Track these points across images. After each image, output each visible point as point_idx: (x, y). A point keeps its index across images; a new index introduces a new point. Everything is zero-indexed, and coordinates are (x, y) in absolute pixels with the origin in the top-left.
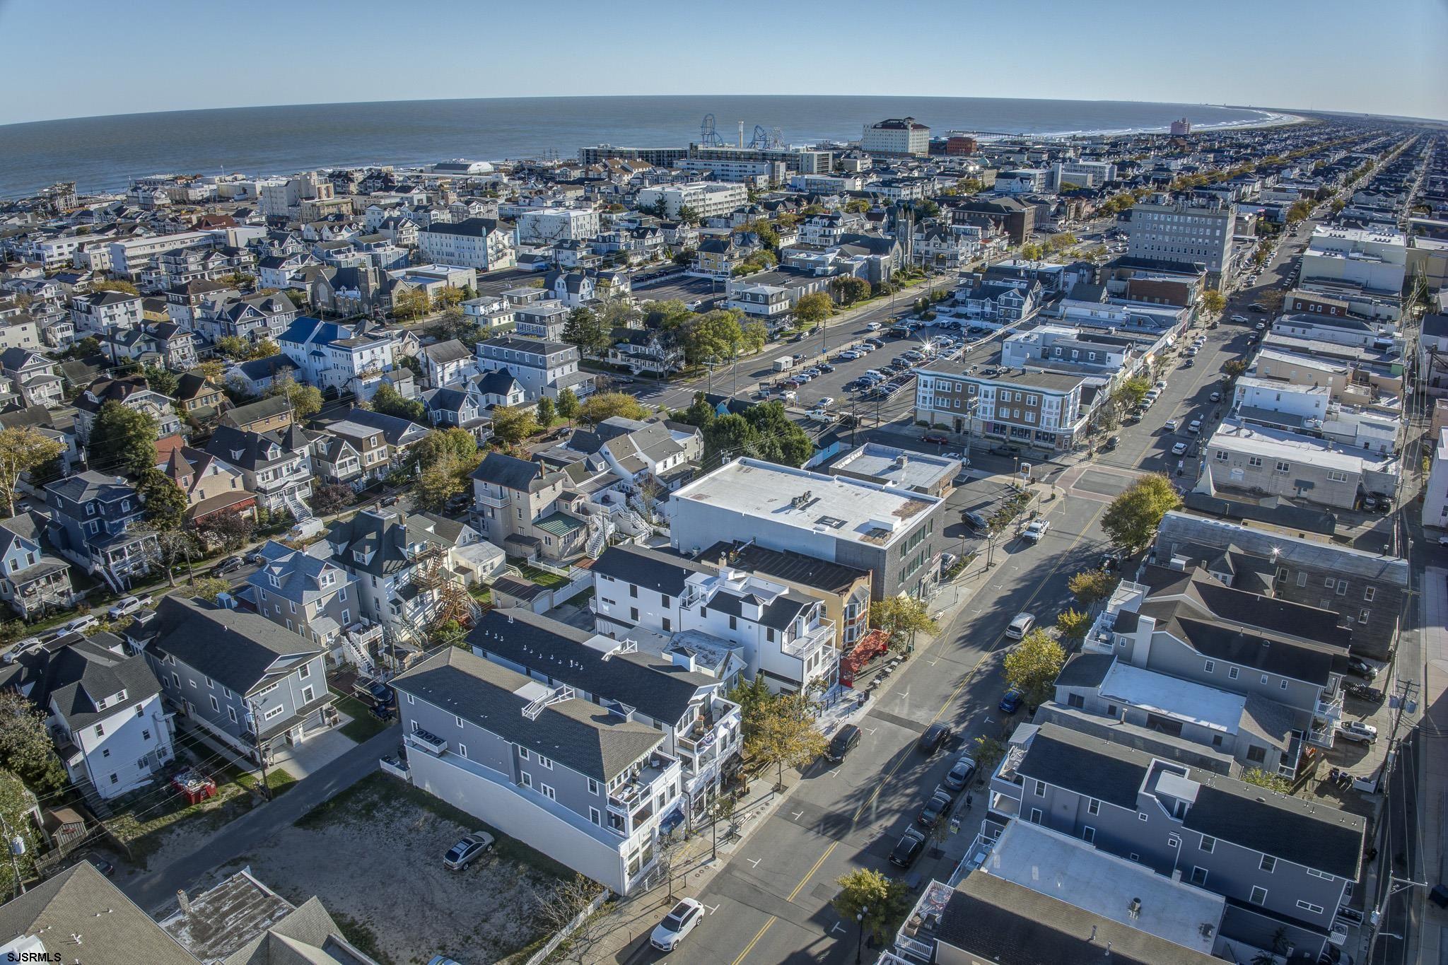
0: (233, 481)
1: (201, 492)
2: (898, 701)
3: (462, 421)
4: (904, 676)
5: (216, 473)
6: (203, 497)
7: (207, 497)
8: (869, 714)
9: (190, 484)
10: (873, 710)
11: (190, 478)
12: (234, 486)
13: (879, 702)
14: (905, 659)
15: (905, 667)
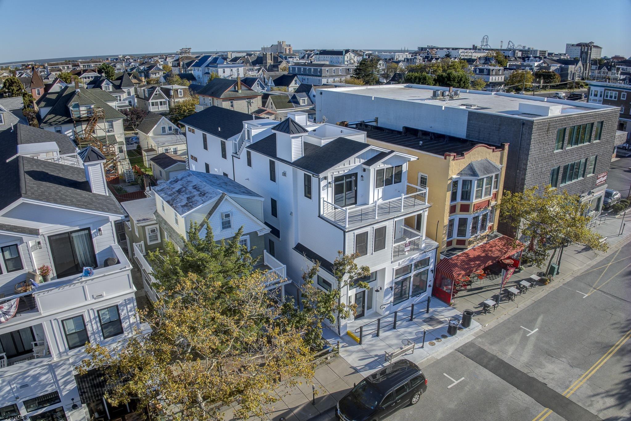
2: (517, 338)
4: (537, 304)
8: (462, 350)
10: (471, 344)
11: (42, 91)
13: (485, 335)
14: (542, 282)
15: (540, 292)
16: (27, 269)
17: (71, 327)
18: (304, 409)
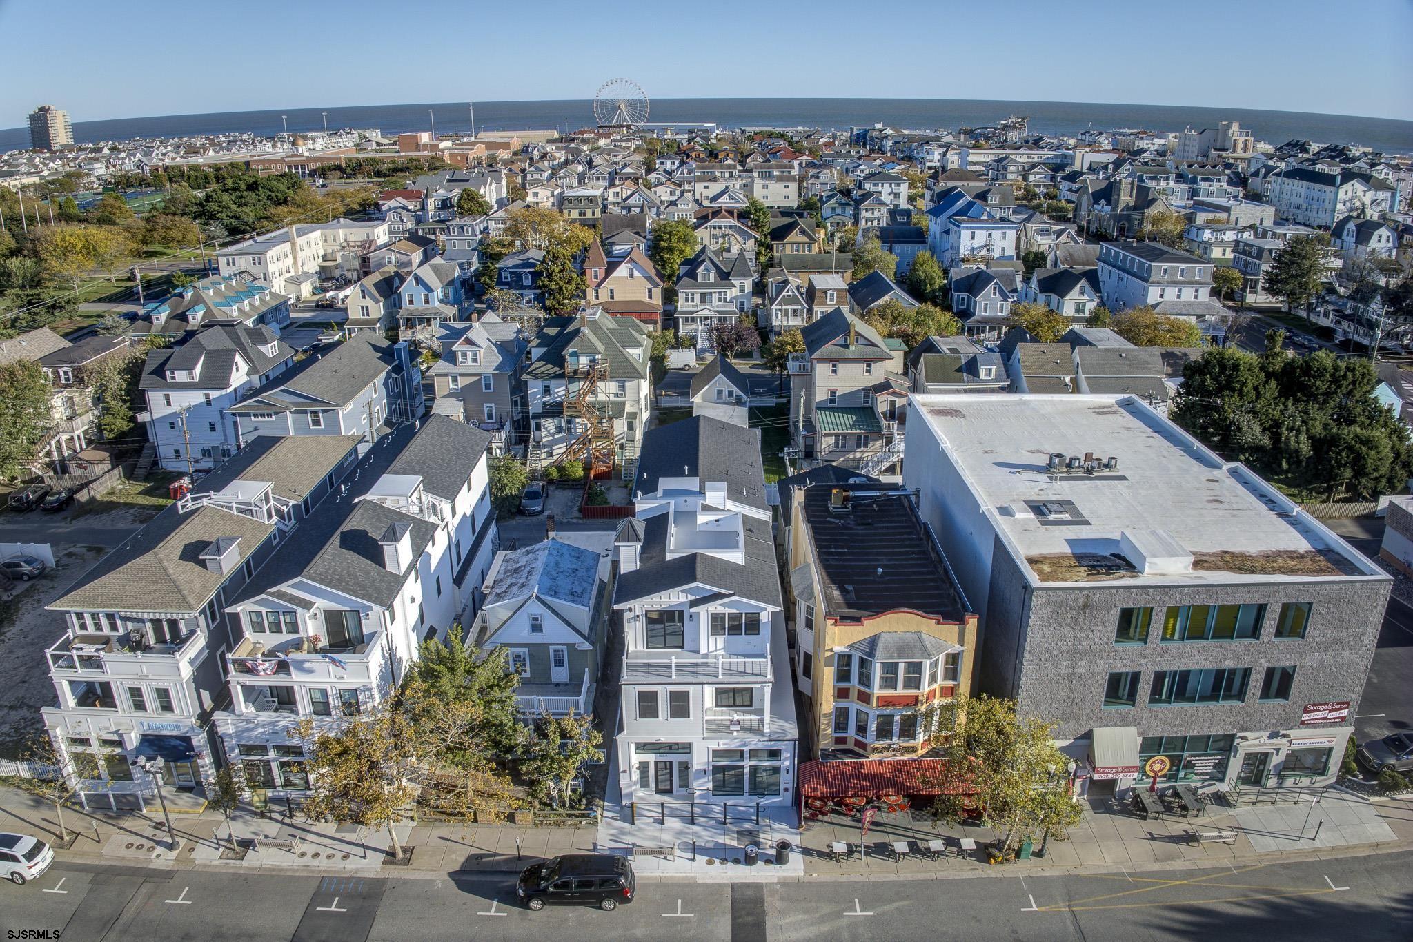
0: (650, 291)
1: (612, 291)
3: (980, 313)
5: (632, 276)
6: (612, 297)
7: (617, 298)
9: (600, 278)
11: (601, 273)
12: (650, 297)
16: (302, 634)
17: (317, 696)
18: (506, 861)
